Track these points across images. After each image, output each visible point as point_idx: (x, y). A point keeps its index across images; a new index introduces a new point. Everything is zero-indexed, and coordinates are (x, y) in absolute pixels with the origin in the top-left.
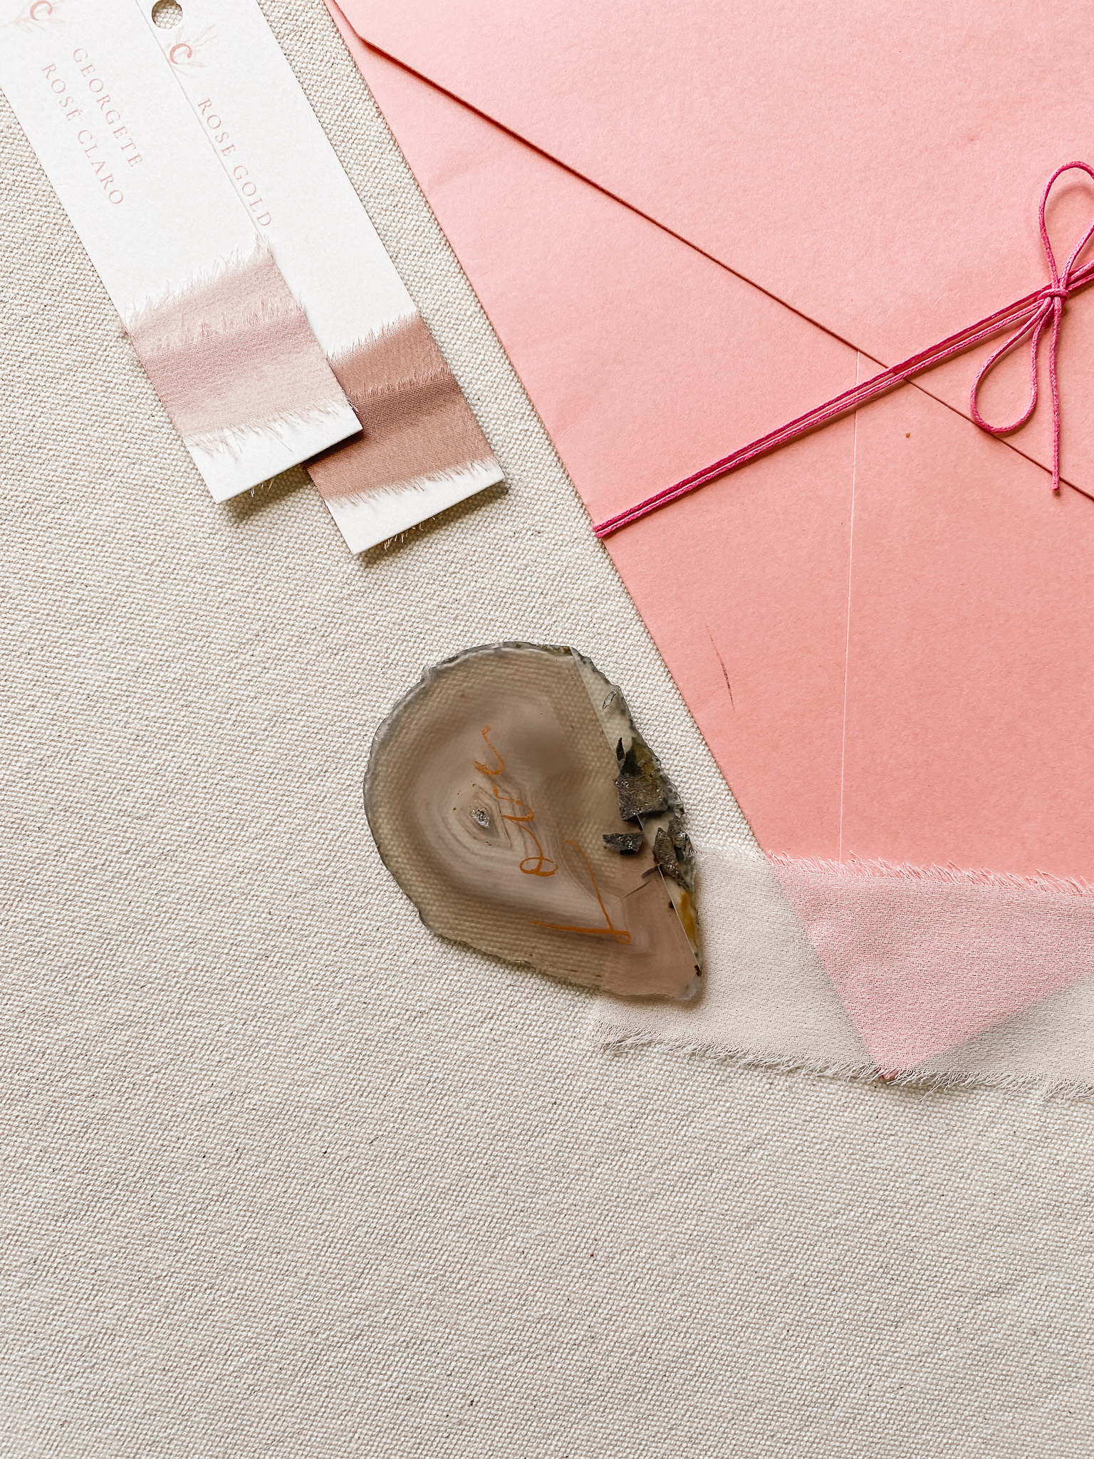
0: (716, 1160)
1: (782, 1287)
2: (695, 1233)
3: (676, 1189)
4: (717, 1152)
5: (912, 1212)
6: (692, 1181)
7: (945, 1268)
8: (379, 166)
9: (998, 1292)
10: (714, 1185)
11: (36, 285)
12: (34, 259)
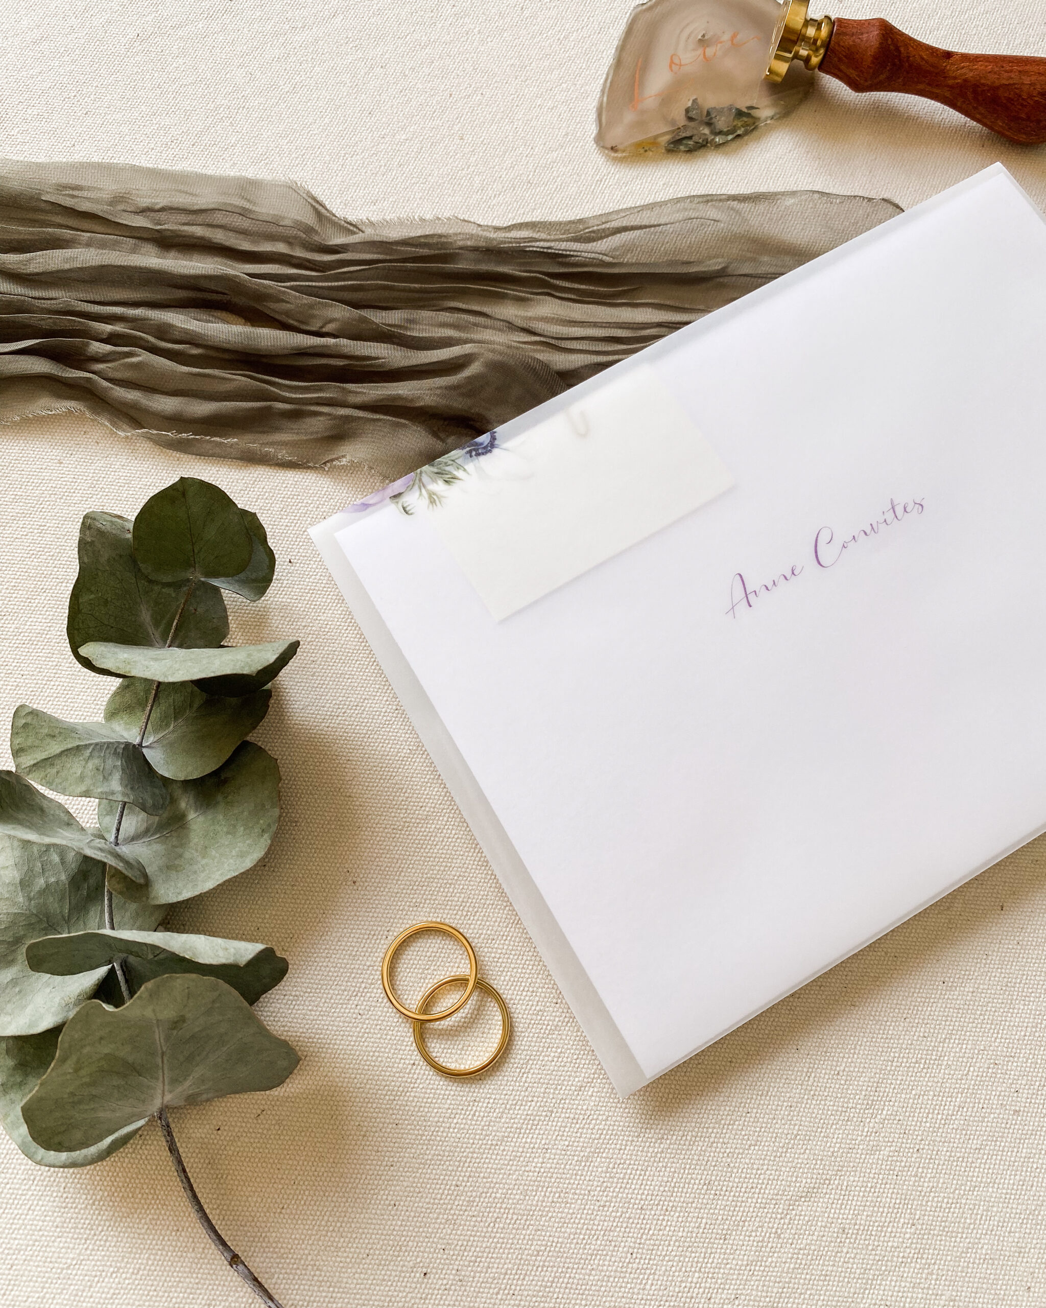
0: (554, 1101)
1: (622, 1212)
2: (542, 1170)
3: (523, 1131)
4: (554, 1093)
5: (724, 1131)
6: (536, 1122)
7: (759, 1178)
9: (806, 1196)
10: (554, 1124)
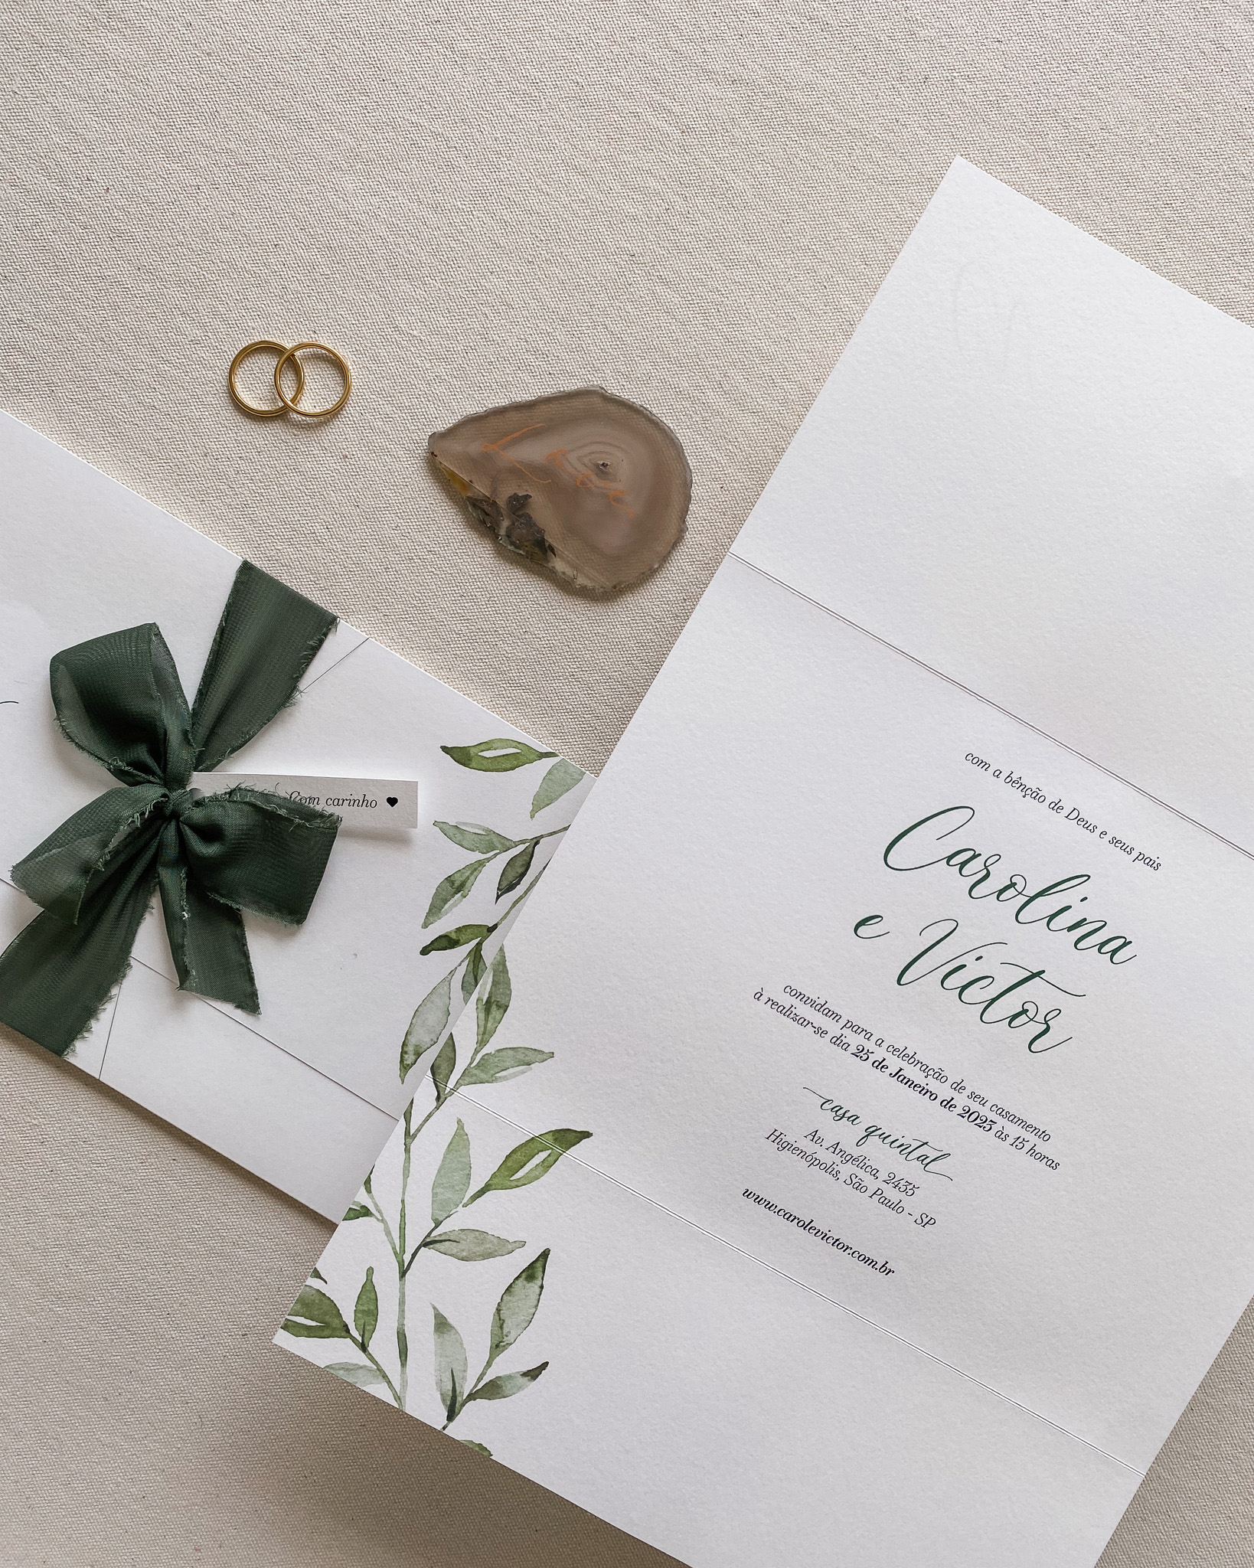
8: (367, 548)
11: (177, 402)
12: (190, 391)
